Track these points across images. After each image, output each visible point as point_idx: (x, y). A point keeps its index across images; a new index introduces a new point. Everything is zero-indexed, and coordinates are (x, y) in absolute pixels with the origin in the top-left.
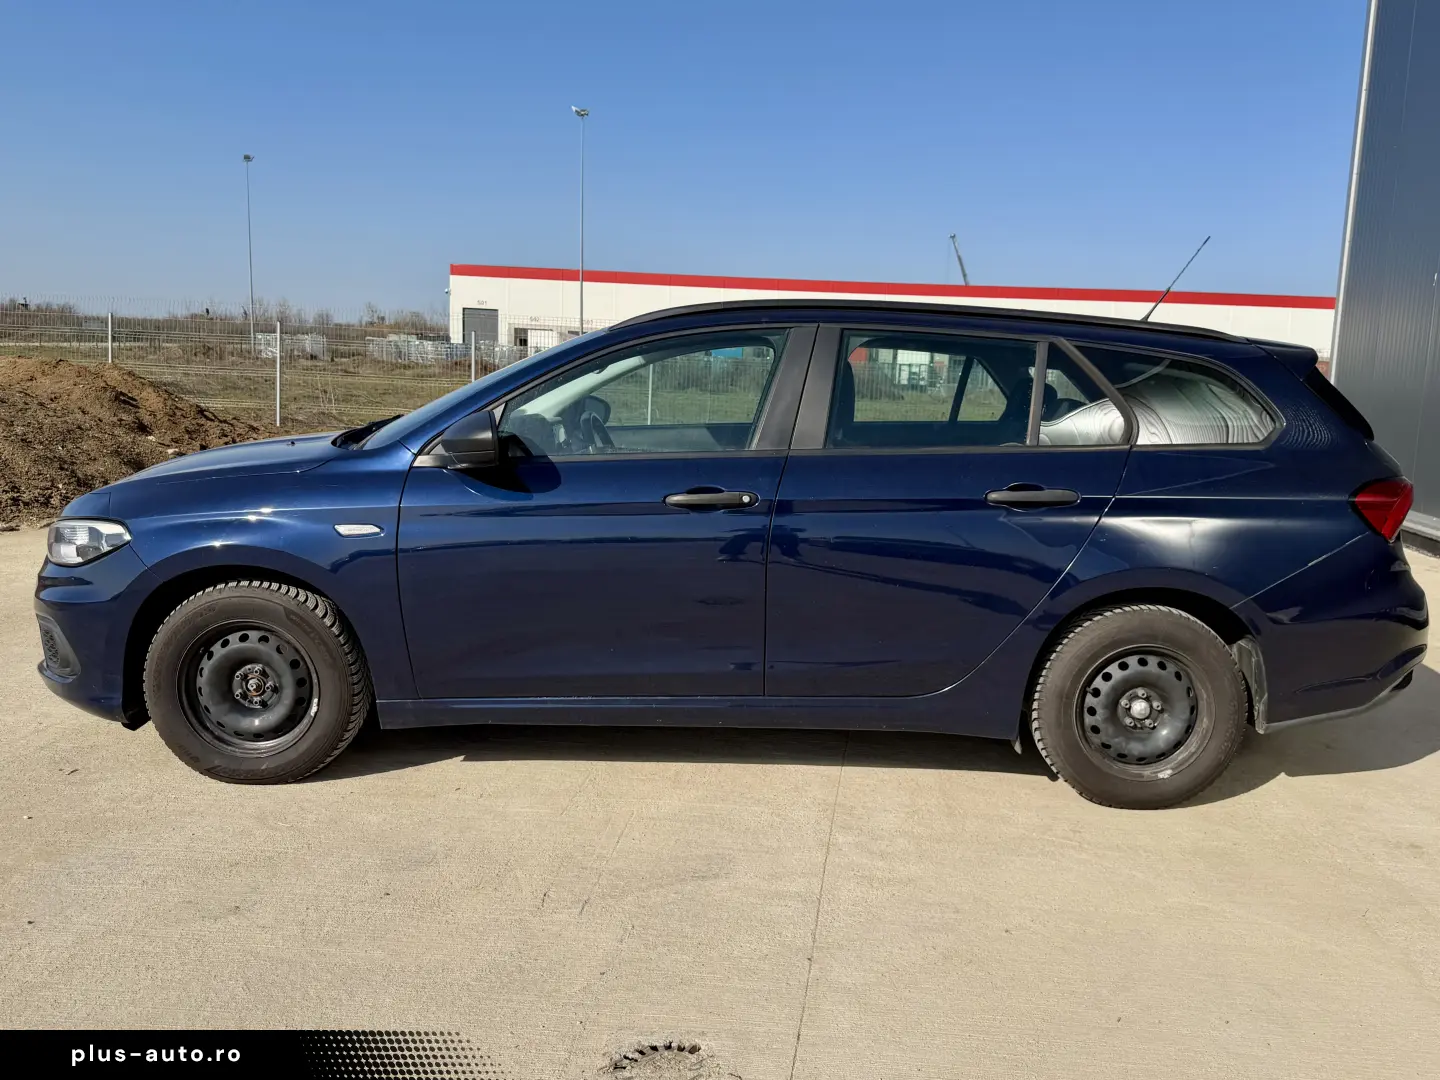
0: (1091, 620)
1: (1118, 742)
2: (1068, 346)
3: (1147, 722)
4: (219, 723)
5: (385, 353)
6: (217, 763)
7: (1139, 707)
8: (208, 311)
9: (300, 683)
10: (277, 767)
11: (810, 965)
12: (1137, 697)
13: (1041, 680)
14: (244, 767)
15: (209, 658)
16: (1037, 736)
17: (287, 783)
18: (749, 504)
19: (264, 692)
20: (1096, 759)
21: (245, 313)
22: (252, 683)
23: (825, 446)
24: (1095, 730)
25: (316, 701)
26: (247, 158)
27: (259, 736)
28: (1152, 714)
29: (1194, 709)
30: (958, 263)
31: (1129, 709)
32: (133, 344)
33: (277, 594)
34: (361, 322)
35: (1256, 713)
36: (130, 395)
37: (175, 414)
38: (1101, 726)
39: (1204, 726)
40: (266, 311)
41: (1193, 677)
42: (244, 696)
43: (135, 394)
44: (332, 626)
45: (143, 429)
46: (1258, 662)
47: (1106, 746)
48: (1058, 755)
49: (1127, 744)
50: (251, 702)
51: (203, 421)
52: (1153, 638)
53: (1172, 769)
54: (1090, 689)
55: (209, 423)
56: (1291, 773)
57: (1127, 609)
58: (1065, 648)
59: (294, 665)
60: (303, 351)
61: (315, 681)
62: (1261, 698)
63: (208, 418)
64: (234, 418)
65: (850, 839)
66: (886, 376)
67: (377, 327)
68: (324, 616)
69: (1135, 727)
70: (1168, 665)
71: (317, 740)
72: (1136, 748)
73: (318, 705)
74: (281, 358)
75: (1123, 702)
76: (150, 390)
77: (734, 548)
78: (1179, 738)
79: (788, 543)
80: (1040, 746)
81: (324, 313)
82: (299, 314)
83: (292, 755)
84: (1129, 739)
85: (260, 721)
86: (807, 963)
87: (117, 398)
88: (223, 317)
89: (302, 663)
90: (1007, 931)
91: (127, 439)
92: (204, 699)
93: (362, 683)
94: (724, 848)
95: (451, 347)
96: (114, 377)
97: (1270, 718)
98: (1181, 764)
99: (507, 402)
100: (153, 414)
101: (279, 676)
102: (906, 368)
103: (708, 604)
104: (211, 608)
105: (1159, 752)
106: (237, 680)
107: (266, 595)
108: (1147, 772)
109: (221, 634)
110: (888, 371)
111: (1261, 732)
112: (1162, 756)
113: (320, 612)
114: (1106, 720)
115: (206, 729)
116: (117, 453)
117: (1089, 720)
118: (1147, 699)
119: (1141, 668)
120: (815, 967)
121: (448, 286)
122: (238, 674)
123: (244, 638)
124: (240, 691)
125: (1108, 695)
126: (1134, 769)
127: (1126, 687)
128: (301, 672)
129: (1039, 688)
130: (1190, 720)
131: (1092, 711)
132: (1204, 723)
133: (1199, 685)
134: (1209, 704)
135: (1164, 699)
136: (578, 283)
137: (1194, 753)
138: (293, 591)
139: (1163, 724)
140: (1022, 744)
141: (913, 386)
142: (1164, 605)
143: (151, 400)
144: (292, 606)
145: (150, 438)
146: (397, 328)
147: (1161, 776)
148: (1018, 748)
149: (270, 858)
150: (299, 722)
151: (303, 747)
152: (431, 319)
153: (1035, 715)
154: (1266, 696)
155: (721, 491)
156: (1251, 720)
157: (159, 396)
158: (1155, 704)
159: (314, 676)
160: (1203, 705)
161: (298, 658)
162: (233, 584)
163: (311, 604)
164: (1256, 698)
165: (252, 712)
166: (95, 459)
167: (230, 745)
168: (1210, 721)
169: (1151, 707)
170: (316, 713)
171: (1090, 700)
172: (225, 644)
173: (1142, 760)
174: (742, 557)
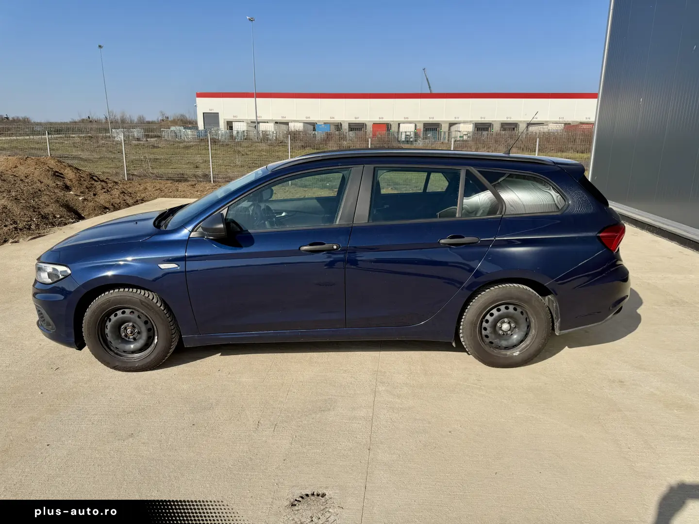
0: (485, 291)
1: (496, 341)
2: (474, 171)
3: (509, 332)
4: (116, 348)
5: (170, 136)
6: (117, 364)
7: (505, 326)
8: (89, 117)
9: (149, 330)
10: (142, 365)
11: (369, 452)
12: (504, 322)
13: (464, 317)
14: (129, 365)
15: (110, 321)
16: (462, 339)
17: (147, 371)
18: (337, 249)
19: (134, 334)
20: (487, 348)
21: (106, 118)
22: (129, 331)
23: (368, 221)
24: (487, 336)
25: (156, 337)
26: (100, 46)
27: (133, 352)
28: (511, 329)
29: (529, 327)
30: (426, 81)
31: (501, 327)
32: (57, 136)
33: (136, 294)
34: (158, 119)
35: (555, 327)
36: (60, 172)
37: (80, 179)
38: (489, 335)
39: (533, 333)
40: (115, 116)
41: (528, 313)
42: (126, 336)
43: (62, 171)
44: (161, 306)
45: (67, 188)
46: (556, 306)
47: (491, 343)
48: (471, 347)
49: (500, 342)
50: (129, 338)
51: (93, 182)
52: (511, 298)
53: (520, 351)
54: (484, 320)
55: (96, 183)
56: (570, 347)
57: (500, 286)
58: (474, 304)
59: (146, 323)
60: (133, 137)
61: (155, 329)
62: (558, 320)
63: (95, 181)
64: (107, 179)
65: (384, 388)
66: (395, 137)
67: (165, 123)
68: (157, 302)
69: (504, 334)
70: (518, 308)
71: (158, 354)
72: (504, 343)
73: (158, 339)
74: (124, 141)
75: (499, 324)
76: (69, 169)
77: (331, 265)
78: (522, 338)
79: (354, 262)
80: (463, 343)
81: (142, 116)
82: (130, 116)
83: (148, 360)
84: (500, 340)
85: (134, 346)
86: (368, 451)
87: (54, 174)
88: (96, 120)
89: (149, 321)
90: (450, 432)
91: (61, 194)
92: (109, 338)
93: (175, 329)
94: (332, 395)
95: (199, 132)
96: (52, 163)
97: (561, 329)
98: (523, 350)
99: (228, 207)
100: (71, 180)
101: (140, 328)
102: (404, 133)
103: (320, 285)
104: (109, 301)
105: (514, 345)
106: (122, 330)
107: (131, 294)
108: (509, 353)
109: (114, 311)
110: (396, 135)
111: (557, 334)
112: (515, 346)
113: (155, 300)
114: (491, 333)
115: (111, 350)
116: (57, 201)
117: (484, 332)
118: (509, 323)
119: (506, 311)
120: (372, 452)
121: (196, 103)
122: (122, 327)
123: (123, 313)
124: (124, 334)
125: (492, 322)
126: (504, 352)
127: (500, 318)
128: (149, 325)
129: (462, 320)
130: (527, 331)
131: (485, 329)
132: (533, 332)
133: (531, 316)
134: (535, 324)
135: (516, 322)
136: (254, 99)
137: (528, 345)
138: (143, 292)
139: (515, 333)
140: (456, 343)
141: (407, 141)
142: (516, 283)
143: (69, 174)
144: (143, 299)
145: (71, 192)
146: (175, 122)
147: (514, 354)
148: (454, 344)
149: (143, 409)
150: (150, 345)
151: (152, 357)
152: (189, 117)
153: (461, 331)
154: (560, 319)
155: (324, 244)
156: (553, 329)
157: (73, 172)
158: (512, 325)
159: (155, 327)
160: (532, 325)
161: (147, 319)
162: (116, 290)
163: (151, 297)
164: (555, 321)
165: (129, 342)
166: (48, 205)
167: (121, 356)
168: (535, 331)
169: (510, 326)
170: (157, 343)
171: (484, 324)
172: (116, 315)
173: (507, 348)
174: (334, 267)
